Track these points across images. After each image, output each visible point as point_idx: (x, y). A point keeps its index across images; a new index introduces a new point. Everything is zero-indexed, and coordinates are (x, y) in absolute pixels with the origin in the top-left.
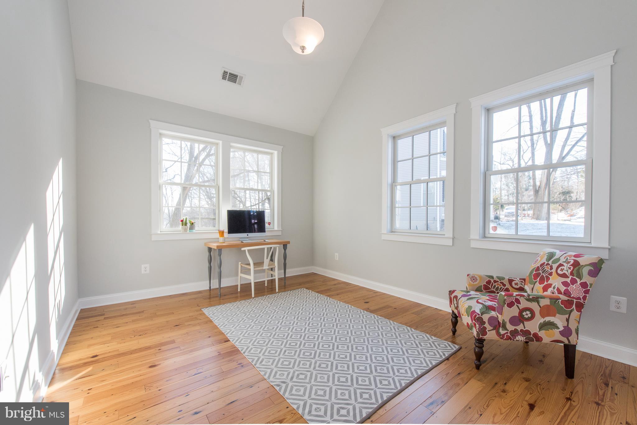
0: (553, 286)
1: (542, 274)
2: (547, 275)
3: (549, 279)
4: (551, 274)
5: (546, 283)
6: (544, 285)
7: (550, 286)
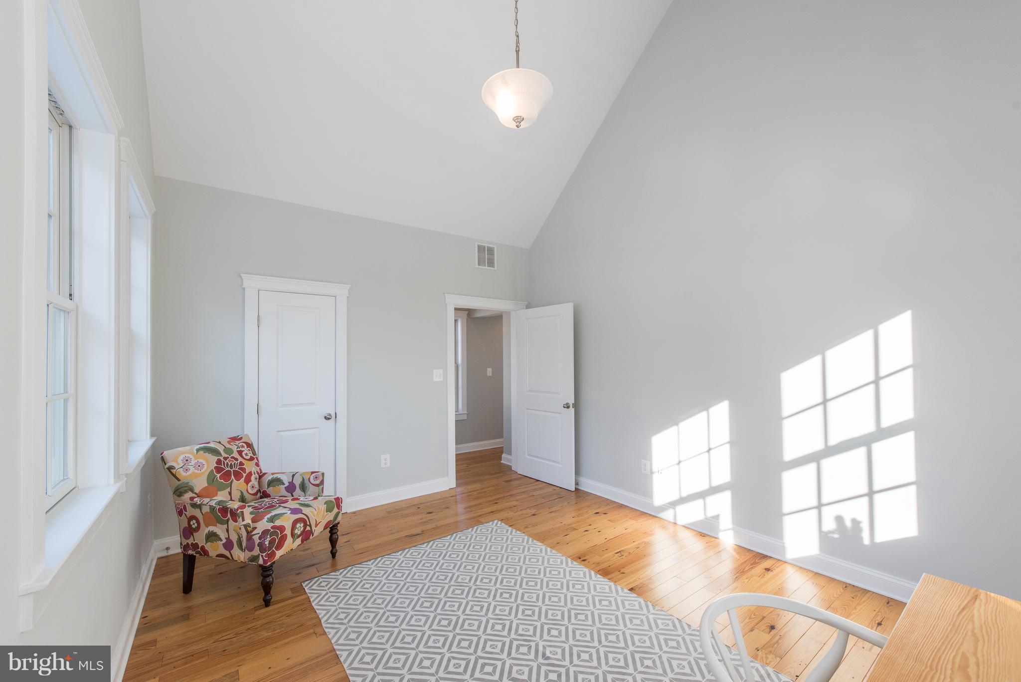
0: (253, 473)
1: (232, 470)
2: (238, 467)
3: (245, 469)
4: (241, 464)
5: (244, 475)
6: (244, 478)
7: (250, 474)
